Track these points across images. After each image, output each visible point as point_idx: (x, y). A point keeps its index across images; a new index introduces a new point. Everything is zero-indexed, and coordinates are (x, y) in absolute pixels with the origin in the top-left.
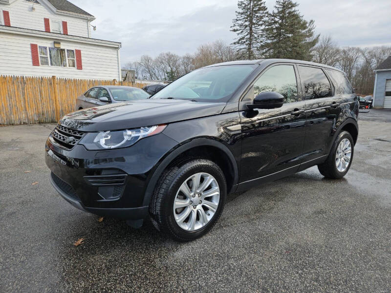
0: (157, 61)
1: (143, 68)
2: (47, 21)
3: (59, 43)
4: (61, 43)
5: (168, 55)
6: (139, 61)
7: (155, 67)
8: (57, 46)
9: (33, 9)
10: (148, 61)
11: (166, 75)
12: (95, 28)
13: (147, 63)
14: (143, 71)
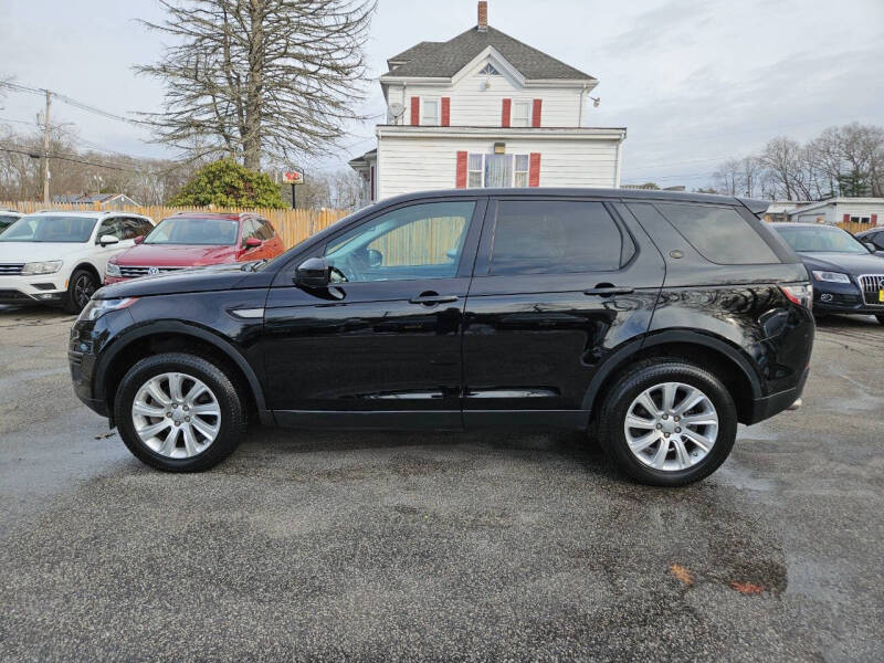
0: (812, 148)
1: (767, 169)
2: (507, 104)
3: (503, 145)
4: (507, 145)
5: (849, 131)
6: (759, 154)
7: (803, 165)
8: (499, 150)
9: (487, 86)
10: (786, 152)
11: (836, 183)
12: (597, 102)
13: (782, 155)
14: (764, 180)
